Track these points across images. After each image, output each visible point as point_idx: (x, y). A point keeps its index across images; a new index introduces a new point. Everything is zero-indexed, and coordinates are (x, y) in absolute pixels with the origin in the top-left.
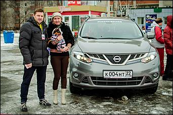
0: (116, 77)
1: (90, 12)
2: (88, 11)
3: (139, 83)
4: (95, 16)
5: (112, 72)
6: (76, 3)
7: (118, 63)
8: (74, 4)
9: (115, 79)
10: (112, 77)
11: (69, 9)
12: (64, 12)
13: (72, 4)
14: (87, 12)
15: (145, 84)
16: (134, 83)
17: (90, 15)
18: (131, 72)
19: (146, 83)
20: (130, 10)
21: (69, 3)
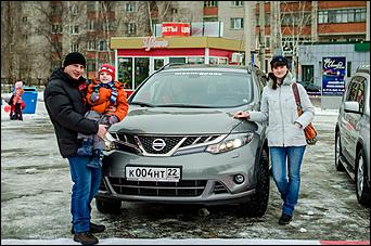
0: (148, 178)
1: (207, 51)
2: (204, 49)
3: (200, 192)
4: (219, 59)
5: (141, 169)
6: (180, 30)
7: (159, 152)
8: (174, 33)
9: (153, 183)
10: (141, 179)
11: (164, 44)
12: (152, 49)
13: (170, 33)
14: (200, 51)
15: (214, 196)
16: (191, 193)
17: (207, 57)
18: (178, 170)
19: (217, 193)
20: (302, 46)
21: (165, 29)
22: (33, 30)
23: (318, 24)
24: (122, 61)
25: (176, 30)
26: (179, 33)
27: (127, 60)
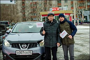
2: (63, 13)
4: (67, 16)
20: (85, 11)
21: (53, 9)
22: (20, 12)
23: (88, 6)
24: (43, 18)
25: (56, 9)
26: (57, 10)
27: (44, 17)
